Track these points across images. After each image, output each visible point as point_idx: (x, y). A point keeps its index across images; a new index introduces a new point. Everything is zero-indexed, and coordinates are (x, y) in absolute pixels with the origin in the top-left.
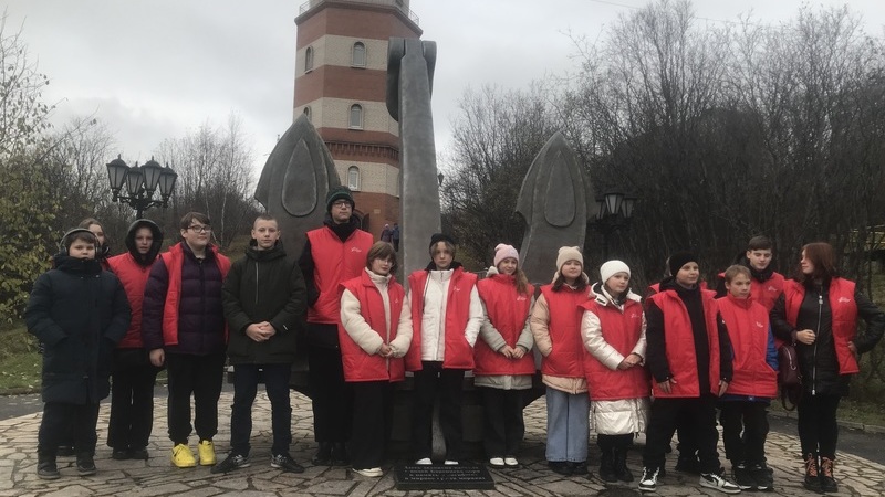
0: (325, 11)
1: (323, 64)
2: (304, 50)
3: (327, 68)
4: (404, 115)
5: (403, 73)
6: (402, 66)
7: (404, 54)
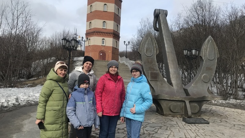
1: (95, 10)
2: (90, 6)
4: (163, 30)
5: (161, 18)
6: (160, 16)
7: (160, 13)
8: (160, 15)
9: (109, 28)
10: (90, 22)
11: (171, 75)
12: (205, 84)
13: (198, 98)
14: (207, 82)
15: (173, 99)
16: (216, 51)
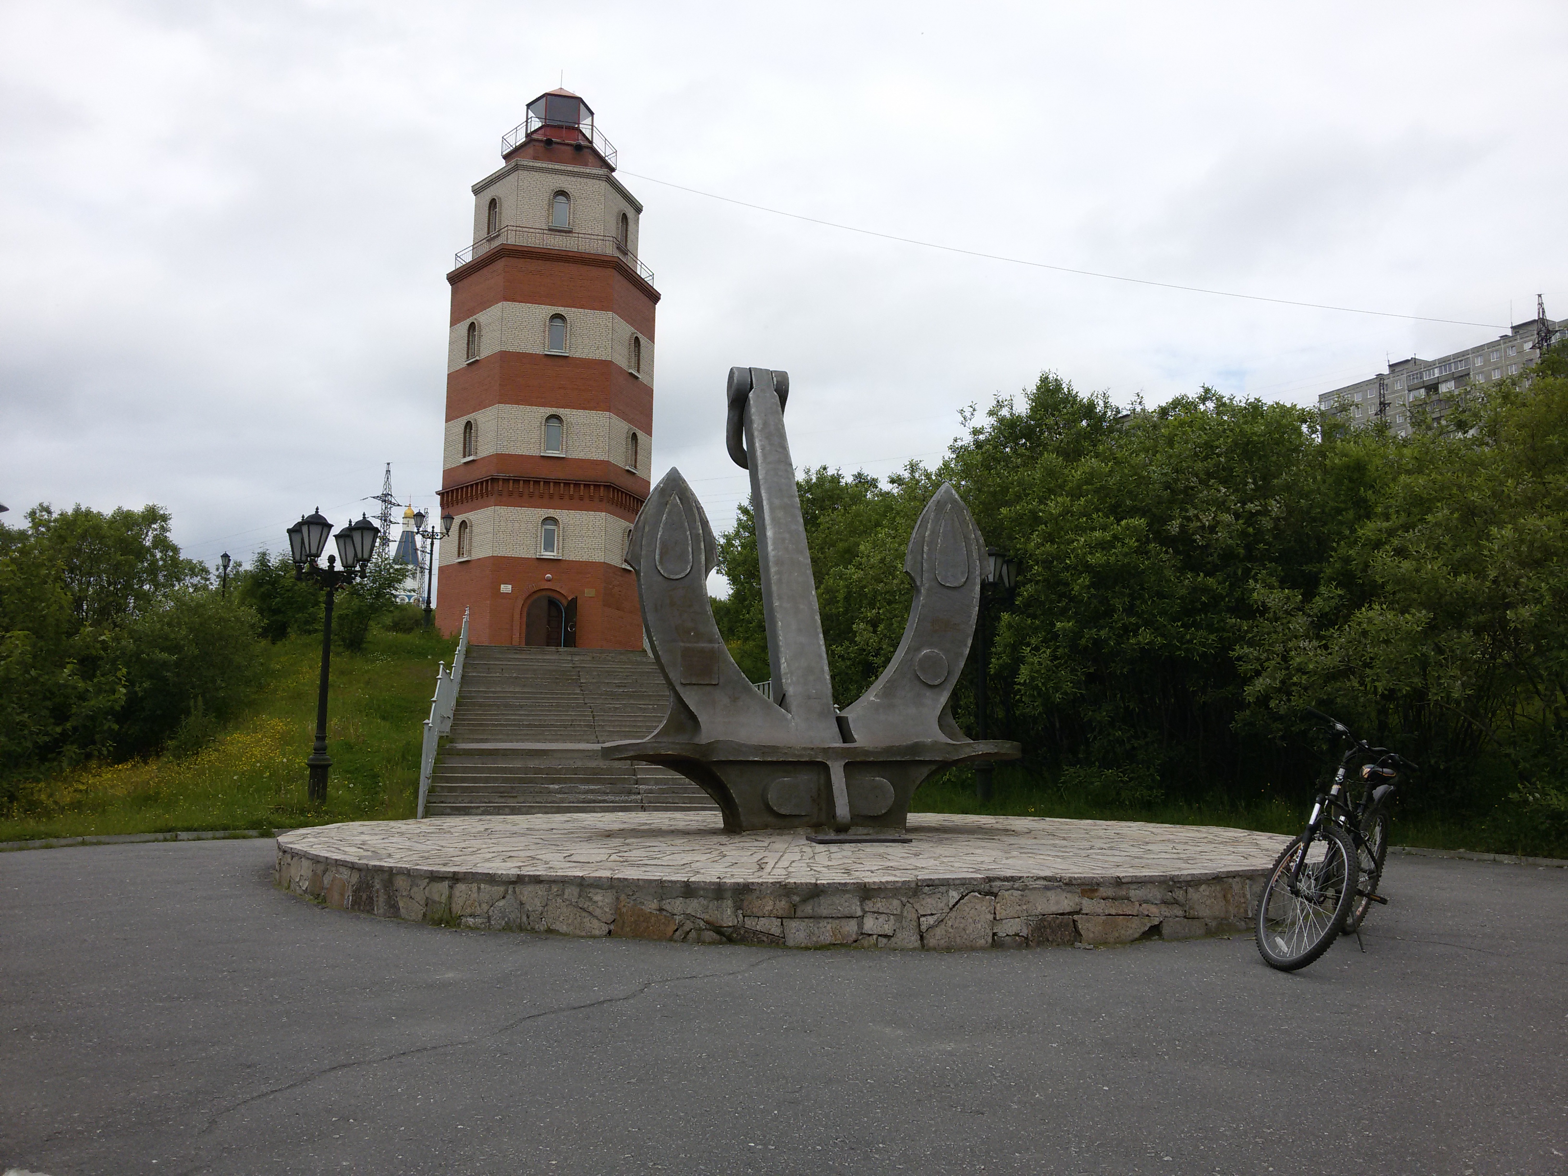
0: (500, 264)
1: (497, 349)
2: (464, 326)
3: (505, 357)
4: (759, 462)
5: (753, 410)
6: (752, 402)
7: (751, 388)
8: (751, 395)
9: (581, 456)
10: (469, 425)
11: (783, 660)
12: (928, 693)
13: (889, 750)
14: (936, 683)
15: (775, 759)
16: (974, 547)
